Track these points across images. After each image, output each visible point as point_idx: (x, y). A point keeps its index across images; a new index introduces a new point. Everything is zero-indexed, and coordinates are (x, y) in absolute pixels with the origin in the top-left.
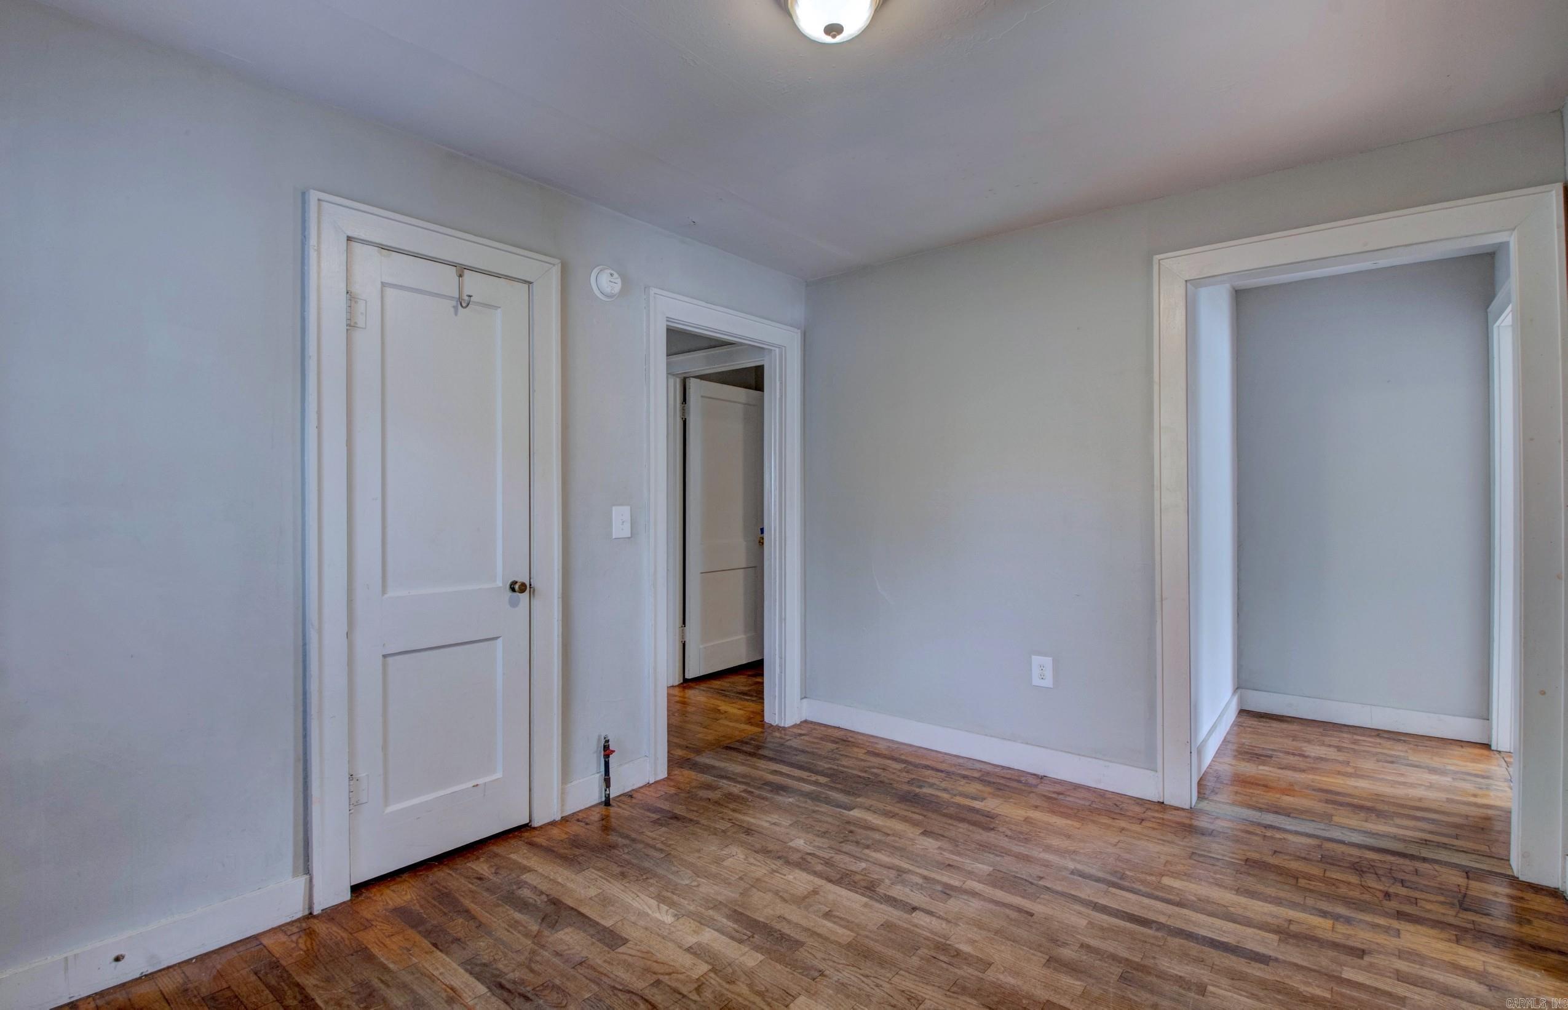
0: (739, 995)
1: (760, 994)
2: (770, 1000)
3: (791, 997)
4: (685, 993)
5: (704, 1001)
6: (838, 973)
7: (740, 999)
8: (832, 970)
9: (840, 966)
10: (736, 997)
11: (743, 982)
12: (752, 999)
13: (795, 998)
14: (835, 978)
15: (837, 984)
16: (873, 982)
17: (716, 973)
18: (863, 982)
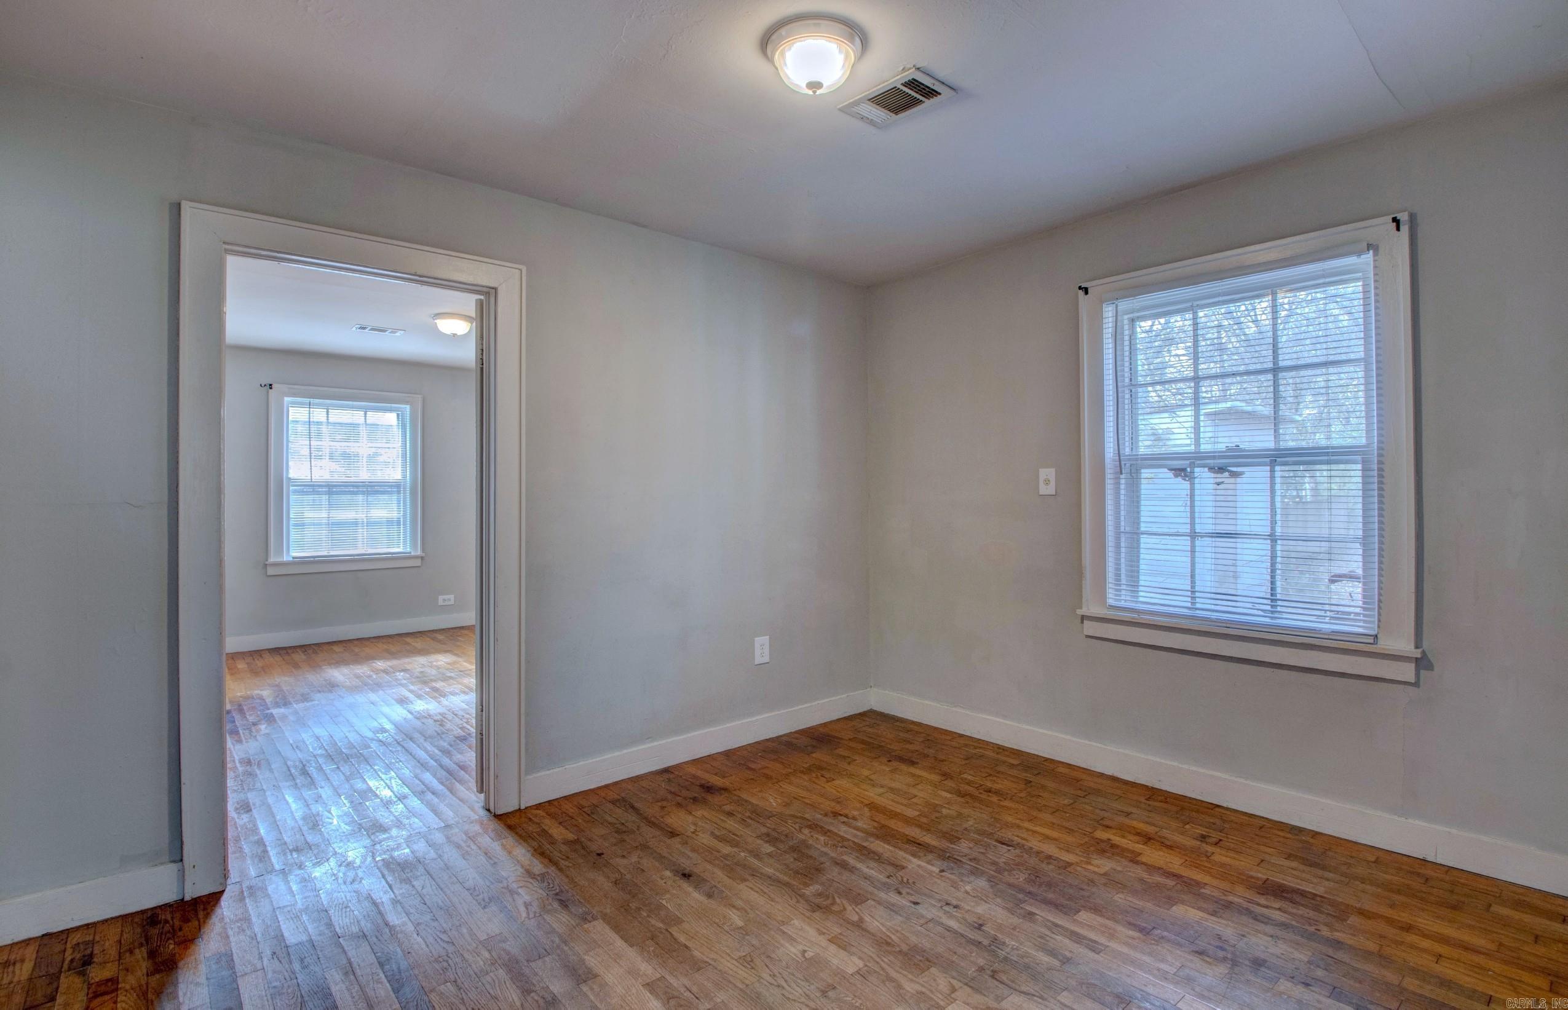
0: (912, 980)
1: (892, 980)
2: (881, 972)
3: (861, 973)
4: (965, 987)
5: (946, 977)
6: (808, 992)
7: (910, 976)
8: (812, 996)
9: (803, 1000)
10: (914, 979)
11: (908, 991)
12: (898, 975)
13: (858, 972)
14: (812, 987)
15: (813, 982)
16: (775, 980)
17: (938, 1003)
18: (786, 981)
